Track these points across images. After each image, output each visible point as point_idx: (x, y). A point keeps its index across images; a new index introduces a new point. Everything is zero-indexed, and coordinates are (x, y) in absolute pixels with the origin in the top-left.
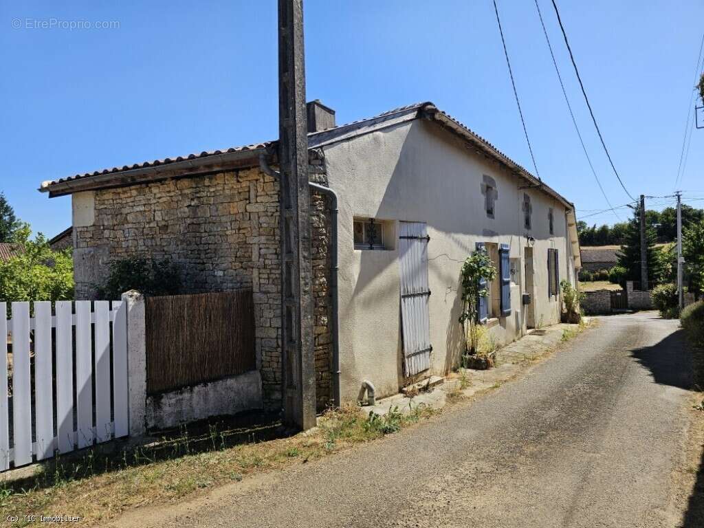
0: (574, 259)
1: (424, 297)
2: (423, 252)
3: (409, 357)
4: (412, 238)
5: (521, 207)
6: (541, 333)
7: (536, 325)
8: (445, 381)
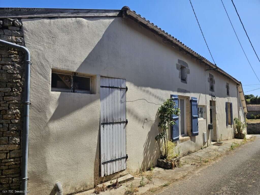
0: (244, 108)
1: (122, 124)
2: (122, 97)
3: (104, 163)
4: (112, 87)
5: (207, 80)
6: (219, 144)
7: (218, 140)
8: (135, 178)
